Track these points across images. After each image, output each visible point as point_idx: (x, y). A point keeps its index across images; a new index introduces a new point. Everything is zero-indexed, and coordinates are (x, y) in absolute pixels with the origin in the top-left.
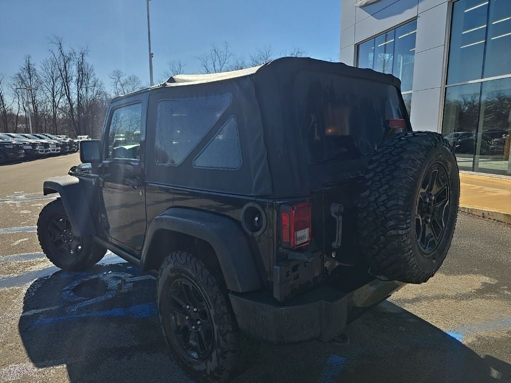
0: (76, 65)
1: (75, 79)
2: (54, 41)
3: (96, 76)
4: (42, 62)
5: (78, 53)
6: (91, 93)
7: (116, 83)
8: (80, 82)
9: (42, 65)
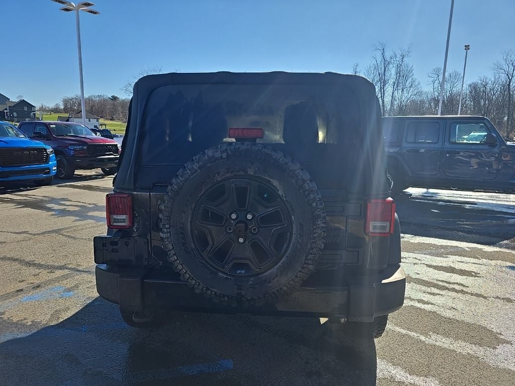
0: (395, 67)
1: (391, 82)
2: (379, 47)
3: (414, 77)
4: (366, 68)
5: (398, 56)
6: (406, 95)
7: (434, 82)
8: (396, 85)
9: (366, 71)
